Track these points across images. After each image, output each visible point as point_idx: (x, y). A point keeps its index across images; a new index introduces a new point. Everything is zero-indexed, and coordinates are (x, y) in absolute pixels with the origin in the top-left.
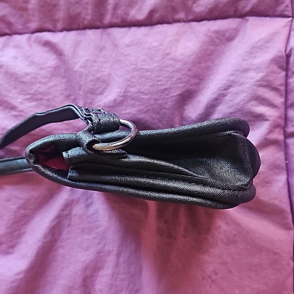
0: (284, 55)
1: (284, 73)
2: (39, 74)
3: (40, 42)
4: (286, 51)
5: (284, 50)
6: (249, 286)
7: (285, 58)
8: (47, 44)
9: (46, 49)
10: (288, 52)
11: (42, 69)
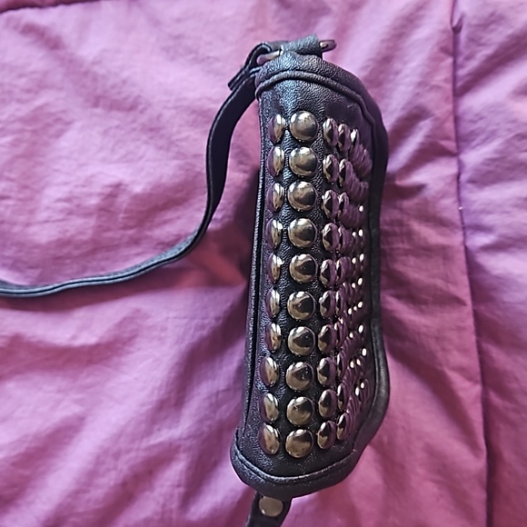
0: (449, 28)
1: (450, 60)
2: (16, 86)
3: (15, 28)
4: (452, 21)
5: (448, 20)
6: (403, 428)
7: (451, 33)
8: (29, 30)
9: (27, 39)
10: (455, 23)
11: (21, 76)
